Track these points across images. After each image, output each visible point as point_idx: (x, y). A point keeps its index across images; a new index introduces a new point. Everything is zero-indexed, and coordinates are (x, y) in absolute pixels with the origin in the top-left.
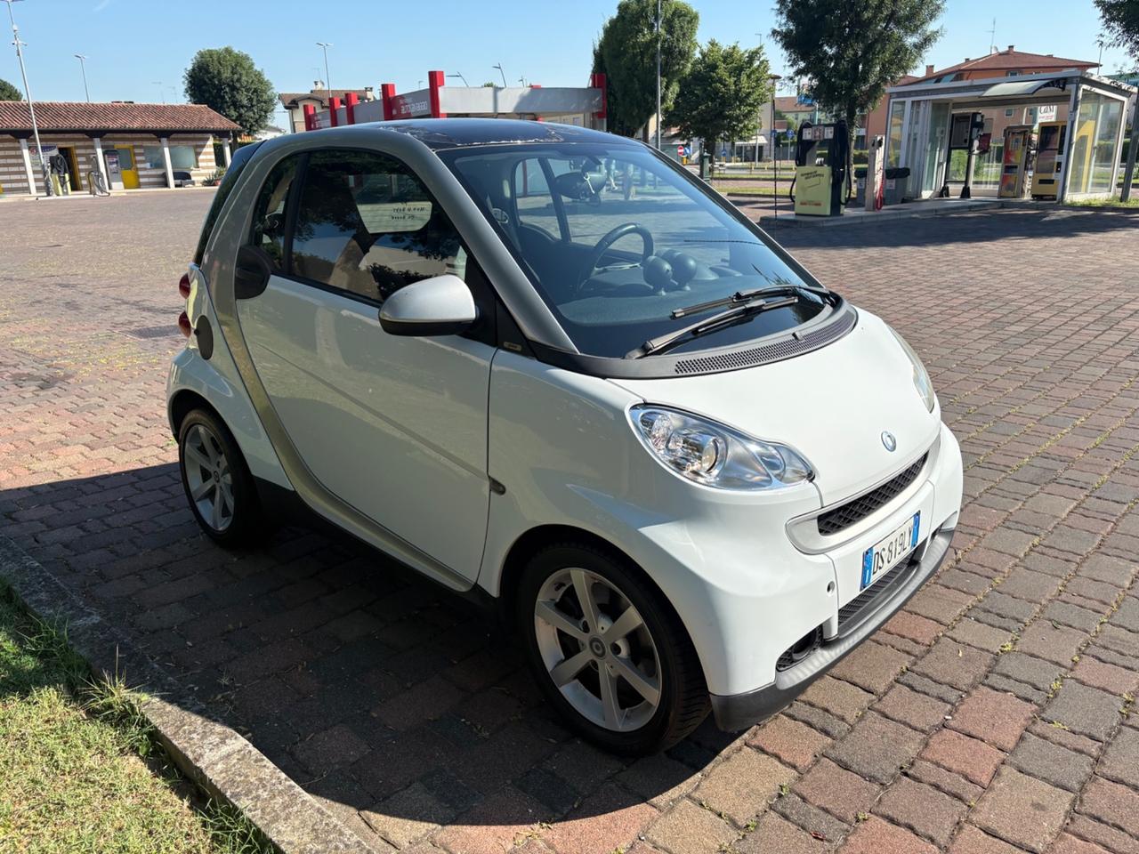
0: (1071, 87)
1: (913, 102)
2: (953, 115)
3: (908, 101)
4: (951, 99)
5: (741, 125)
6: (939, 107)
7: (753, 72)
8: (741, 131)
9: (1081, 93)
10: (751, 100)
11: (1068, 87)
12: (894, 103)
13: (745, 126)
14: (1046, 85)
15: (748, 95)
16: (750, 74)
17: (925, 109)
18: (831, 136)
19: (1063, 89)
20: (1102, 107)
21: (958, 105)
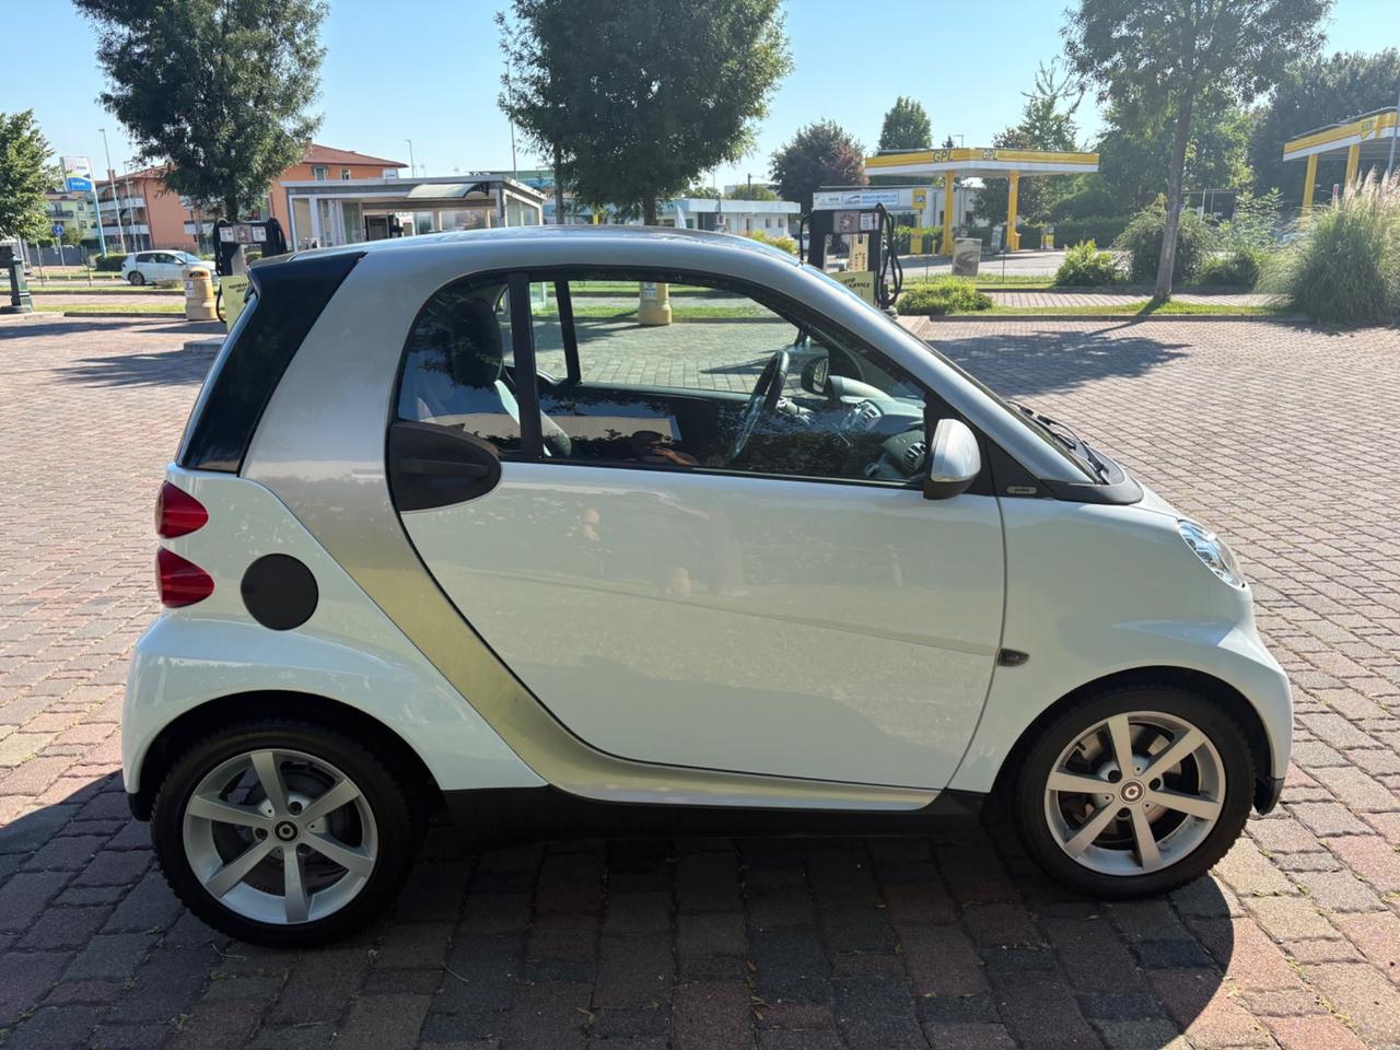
0: (494, 192)
1: (318, 200)
2: (366, 217)
3: (313, 198)
4: (359, 199)
5: (21, 218)
6: (349, 207)
7: (22, 146)
8: (22, 227)
9: (505, 198)
10: (28, 183)
11: (491, 191)
12: (294, 199)
13: (26, 220)
14: (473, 189)
15: (24, 176)
16: (20, 147)
17: (335, 208)
18: (263, 238)
19: (487, 193)
20: (522, 214)
21: (367, 206)
